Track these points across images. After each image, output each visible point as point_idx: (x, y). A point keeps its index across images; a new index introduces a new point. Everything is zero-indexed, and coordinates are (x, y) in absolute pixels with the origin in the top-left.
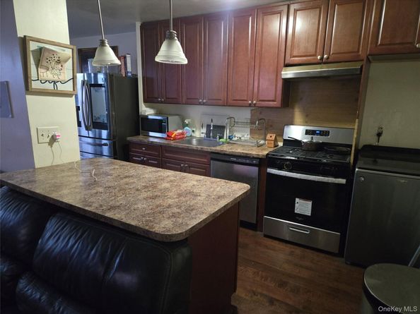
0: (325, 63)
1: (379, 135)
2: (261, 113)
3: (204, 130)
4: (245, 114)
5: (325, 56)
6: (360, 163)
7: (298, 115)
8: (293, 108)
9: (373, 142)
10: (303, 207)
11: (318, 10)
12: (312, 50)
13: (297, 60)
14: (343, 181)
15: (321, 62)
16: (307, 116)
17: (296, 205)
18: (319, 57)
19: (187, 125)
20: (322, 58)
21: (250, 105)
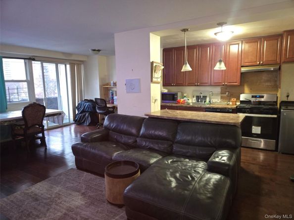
0: (261, 65)
1: (288, 96)
2: (226, 89)
3: (195, 98)
4: (218, 90)
5: (261, 62)
6: (283, 108)
7: (246, 89)
8: (244, 86)
9: (285, 99)
10: (256, 130)
11: (256, 43)
12: (255, 60)
13: (247, 64)
14: (275, 116)
15: (259, 65)
16: (251, 89)
17: (253, 129)
18: (258, 63)
19: (185, 97)
20: (260, 63)
21: (223, 85)
